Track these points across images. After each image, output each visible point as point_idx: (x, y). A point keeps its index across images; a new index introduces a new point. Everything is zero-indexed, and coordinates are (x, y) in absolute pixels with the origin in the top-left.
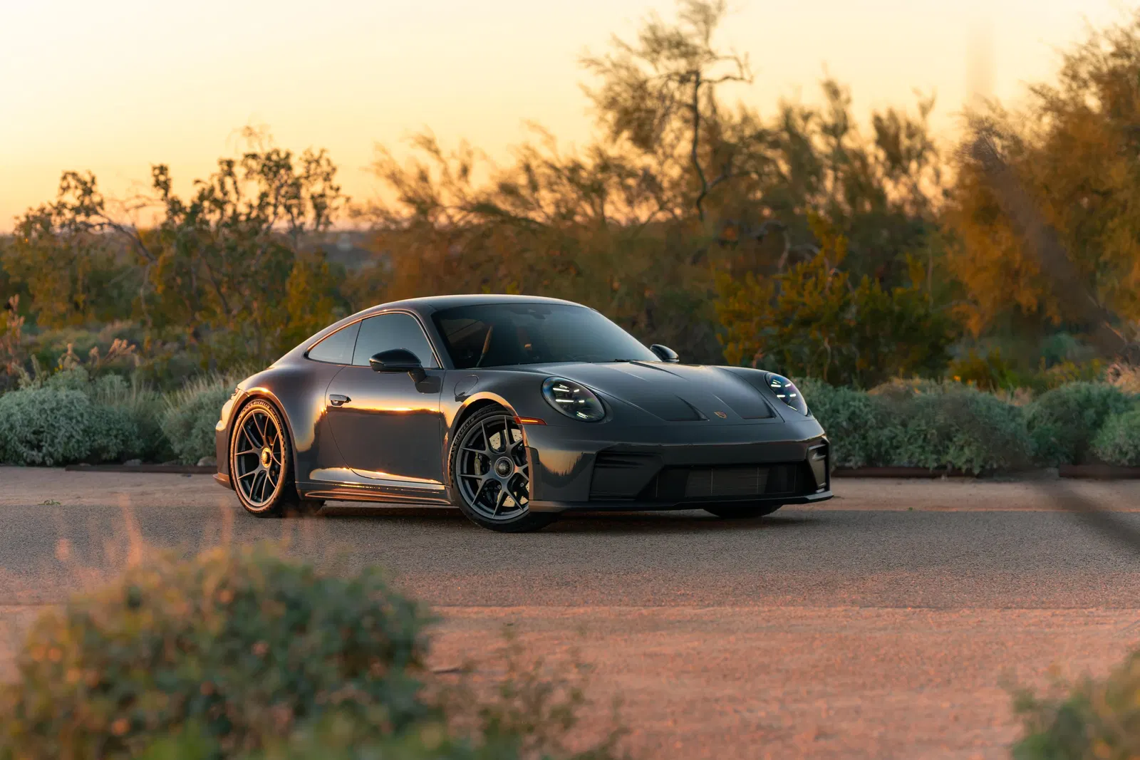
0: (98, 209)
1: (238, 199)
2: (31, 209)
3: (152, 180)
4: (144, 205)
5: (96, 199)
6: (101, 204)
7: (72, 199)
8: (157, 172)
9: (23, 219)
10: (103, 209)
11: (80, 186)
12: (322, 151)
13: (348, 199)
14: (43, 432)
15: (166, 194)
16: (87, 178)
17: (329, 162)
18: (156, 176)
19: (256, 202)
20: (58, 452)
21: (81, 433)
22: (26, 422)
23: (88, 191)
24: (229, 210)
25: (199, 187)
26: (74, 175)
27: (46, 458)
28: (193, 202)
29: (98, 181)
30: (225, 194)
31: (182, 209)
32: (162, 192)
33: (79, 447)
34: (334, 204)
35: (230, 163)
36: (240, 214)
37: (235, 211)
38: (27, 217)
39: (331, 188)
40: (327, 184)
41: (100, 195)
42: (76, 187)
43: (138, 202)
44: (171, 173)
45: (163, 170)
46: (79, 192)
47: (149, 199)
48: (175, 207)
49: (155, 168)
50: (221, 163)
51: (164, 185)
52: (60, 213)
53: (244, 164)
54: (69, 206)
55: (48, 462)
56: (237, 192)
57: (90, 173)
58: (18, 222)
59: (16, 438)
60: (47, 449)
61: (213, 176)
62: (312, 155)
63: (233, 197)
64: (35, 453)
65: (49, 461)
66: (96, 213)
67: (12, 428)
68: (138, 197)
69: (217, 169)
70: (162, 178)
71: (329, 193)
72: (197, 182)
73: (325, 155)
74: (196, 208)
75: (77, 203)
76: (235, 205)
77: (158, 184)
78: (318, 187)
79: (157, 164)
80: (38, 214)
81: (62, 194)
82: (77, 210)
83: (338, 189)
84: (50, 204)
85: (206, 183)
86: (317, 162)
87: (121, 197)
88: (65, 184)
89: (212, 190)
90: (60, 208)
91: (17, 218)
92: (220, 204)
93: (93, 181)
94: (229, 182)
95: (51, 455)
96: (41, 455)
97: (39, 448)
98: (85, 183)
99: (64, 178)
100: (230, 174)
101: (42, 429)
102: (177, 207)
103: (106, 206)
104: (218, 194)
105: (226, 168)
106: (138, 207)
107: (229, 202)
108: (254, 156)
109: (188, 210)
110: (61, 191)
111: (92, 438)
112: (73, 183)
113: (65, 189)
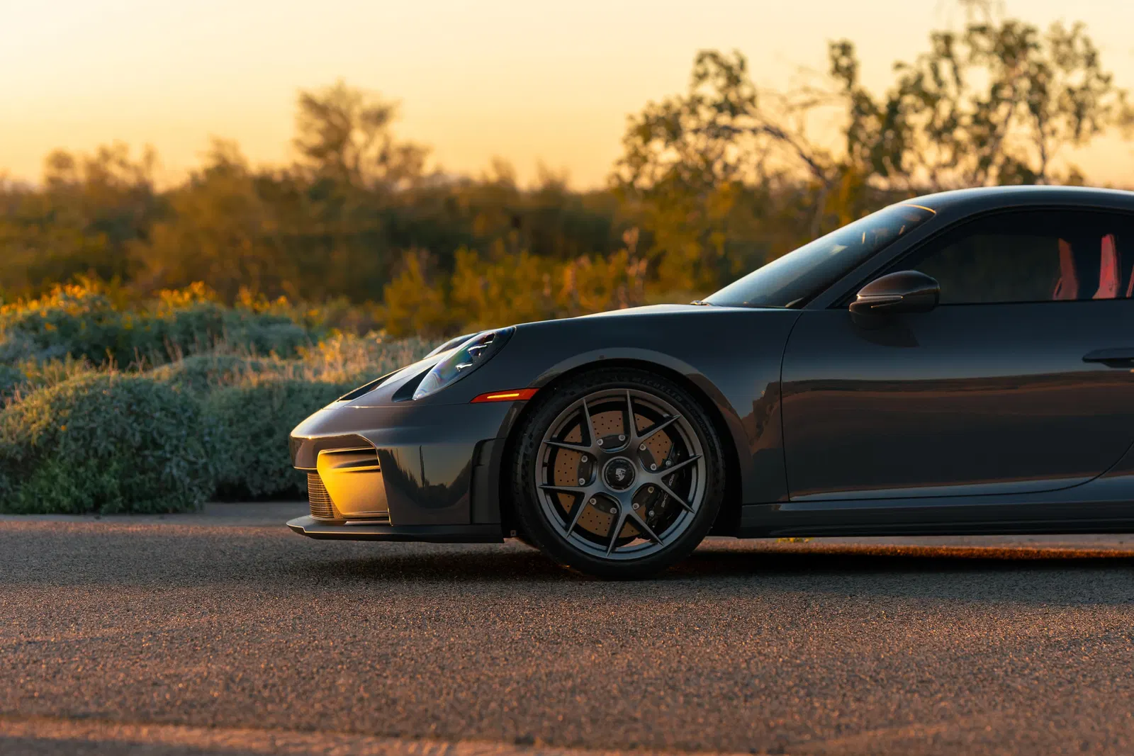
0: (749, 107)
1: (959, 93)
2: (652, 105)
3: (828, 65)
4: (814, 103)
5: (745, 91)
6: (752, 100)
7: (711, 90)
8: (837, 52)
9: (640, 120)
10: (754, 105)
11: (724, 72)
12: (1078, 27)
13: (1122, 95)
15: (849, 86)
16: (733, 61)
17: (1087, 42)
18: (836, 60)
19: (985, 97)
23: (734, 79)
24: (944, 109)
25: (901, 74)
26: (714, 56)
28: (890, 98)
29: (750, 65)
30: (940, 83)
31: (873, 110)
32: (841, 84)
34: (1103, 101)
35: (948, 39)
36: (962, 115)
37: (953, 111)
38: (647, 117)
39: (1099, 77)
40: (1093, 73)
41: (752, 86)
42: (717, 75)
43: (804, 98)
44: (859, 54)
45: (846, 49)
46: (721, 81)
47: (822, 93)
48: (861, 105)
49: (833, 47)
50: (935, 37)
51: (846, 72)
52: (694, 112)
53: (968, 40)
54: (708, 101)
56: (958, 81)
57: (736, 53)
58: (632, 125)
61: (922, 57)
62: (1062, 32)
63: (951, 89)
66: (746, 113)
68: (806, 90)
69: (928, 48)
70: (844, 62)
71: (1096, 84)
72: (899, 66)
73: (1083, 32)
74: (894, 107)
75: (717, 97)
76: (954, 104)
77: (837, 70)
78: (1077, 77)
79: (838, 38)
80: (662, 113)
81: (695, 85)
82: (719, 108)
83: (1107, 80)
84: (680, 98)
85: (910, 67)
86: (1070, 42)
87: (783, 89)
88: (700, 70)
89: (920, 78)
90: (695, 104)
91: (631, 118)
92: (930, 100)
93: (742, 65)
94: (945, 68)
98: (729, 69)
99: (700, 61)
100: (948, 55)
102: (865, 106)
103: (761, 103)
104: (929, 85)
105: (941, 43)
106: (806, 105)
107: (946, 96)
108: (983, 30)
109: (883, 109)
110: (697, 79)
112: (712, 67)
113: (701, 77)
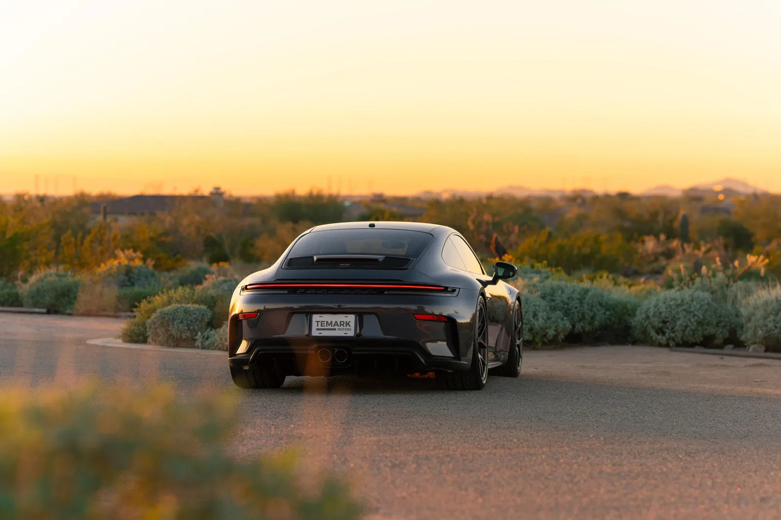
14: (667, 322)
20: (678, 338)
21: (695, 324)
22: (657, 314)
27: (670, 341)
33: (694, 335)
55: (671, 345)
59: (650, 326)
60: (669, 334)
64: (660, 337)
65: (672, 343)
67: (648, 317)
95: (673, 339)
96: (664, 338)
97: (664, 333)
101: (666, 320)
111: (704, 328)
